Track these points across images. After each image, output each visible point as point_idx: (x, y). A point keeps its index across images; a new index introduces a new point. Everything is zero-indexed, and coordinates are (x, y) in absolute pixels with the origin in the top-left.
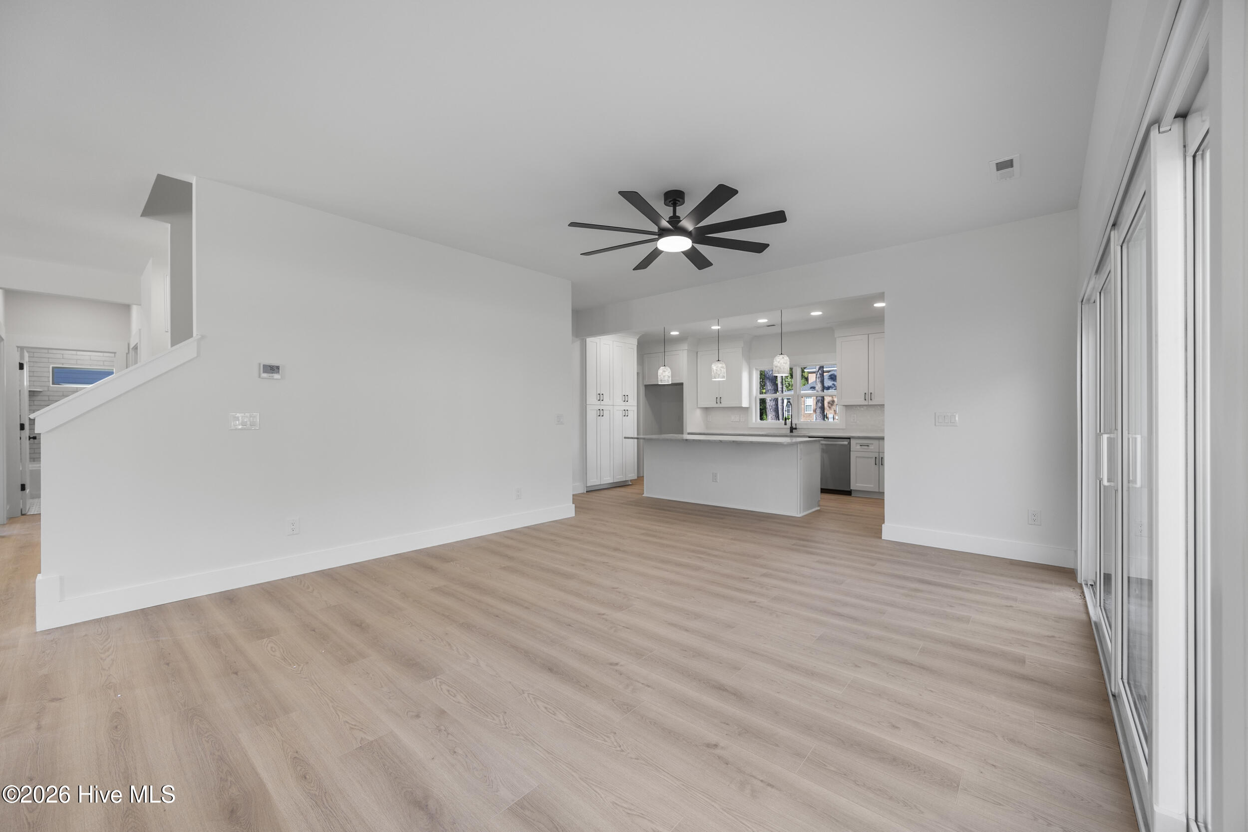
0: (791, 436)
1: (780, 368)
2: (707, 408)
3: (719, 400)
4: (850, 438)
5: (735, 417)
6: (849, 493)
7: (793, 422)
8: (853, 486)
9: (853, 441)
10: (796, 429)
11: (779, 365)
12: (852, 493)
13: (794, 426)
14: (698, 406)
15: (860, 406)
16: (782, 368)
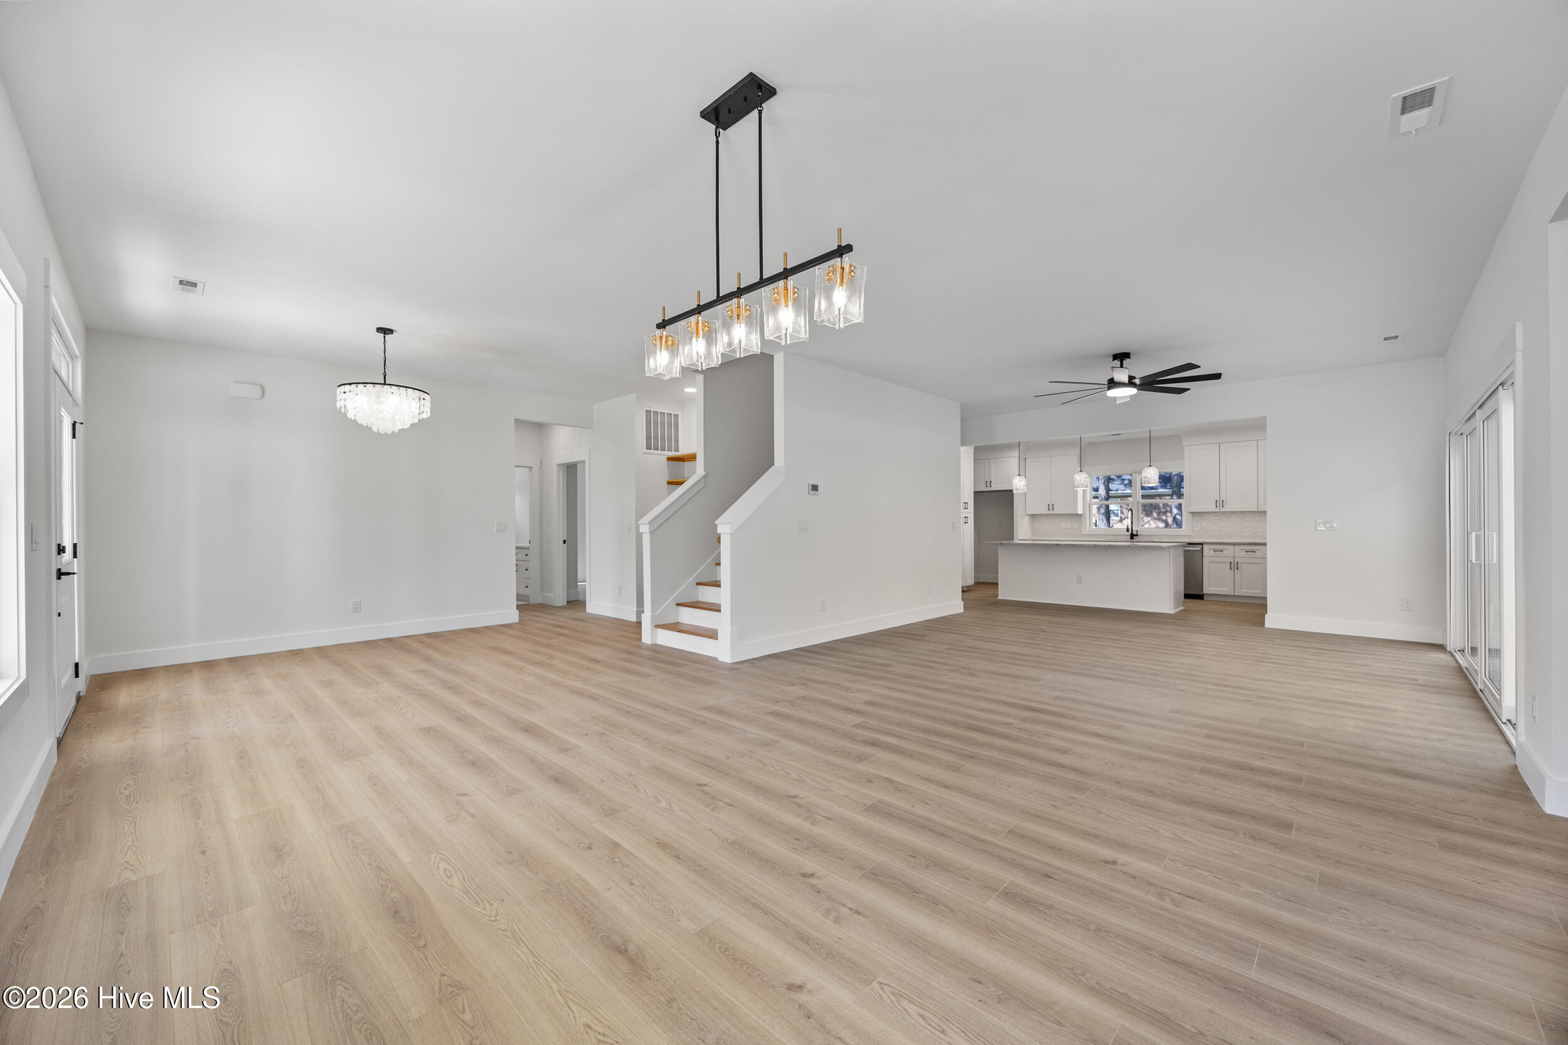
0: (1132, 542)
1: (1150, 479)
2: (1033, 515)
3: (1051, 507)
4: (1202, 544)
5: (1066, 524)
6: (1200, 597)
7: (1133, 529)
8: (1205, 591)
9: (1205, 546)
10: (1137, 535)
11: (1149, 476)
12: (1205, 596)
13: (1135, 533)
14: (1027, 513)
15: (1208, 513)
16: (1152, 479)
